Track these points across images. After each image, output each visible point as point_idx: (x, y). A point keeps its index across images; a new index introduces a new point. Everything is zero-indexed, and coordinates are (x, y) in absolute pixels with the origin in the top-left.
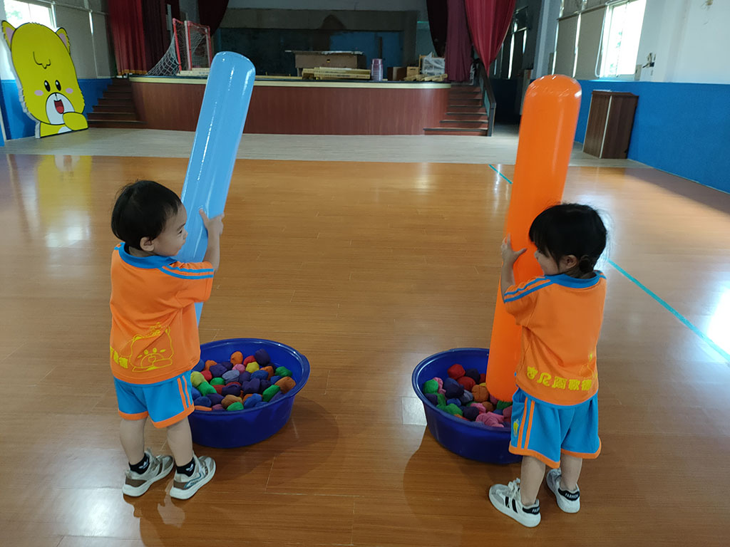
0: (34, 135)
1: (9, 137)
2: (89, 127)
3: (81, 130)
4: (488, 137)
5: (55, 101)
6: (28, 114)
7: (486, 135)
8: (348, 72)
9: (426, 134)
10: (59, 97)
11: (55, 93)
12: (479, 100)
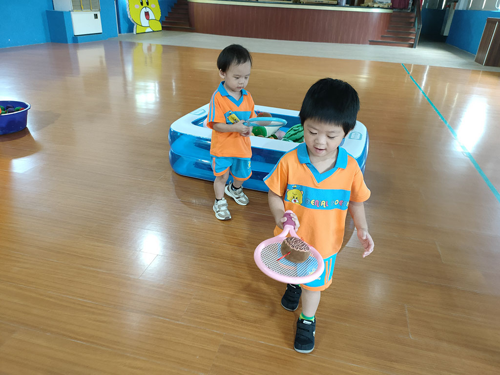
0: (133, 32)
1: (120, 33)
2: (162, 29)
3: (158, 31)
4: (413, 49)
5: (145, 12)
6: (131, 19)
7: (412, 47)
9: (370, 44)
10: (148, 10)
11: (145, 7)
12: (412, 23)
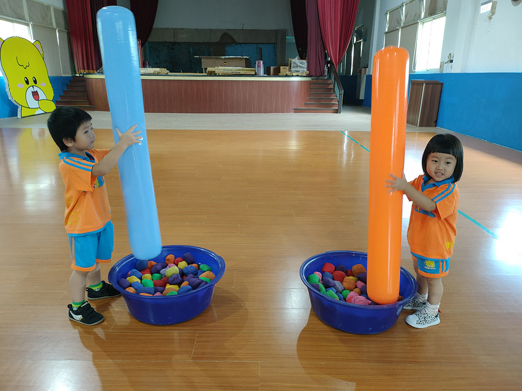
4: (338, 114)
5: (32, 92)
6: (13, 101)
8: (239, 70)
9: (295, 112)
10: (36, 89)
11: (32, 86)
12: (331, 89)
